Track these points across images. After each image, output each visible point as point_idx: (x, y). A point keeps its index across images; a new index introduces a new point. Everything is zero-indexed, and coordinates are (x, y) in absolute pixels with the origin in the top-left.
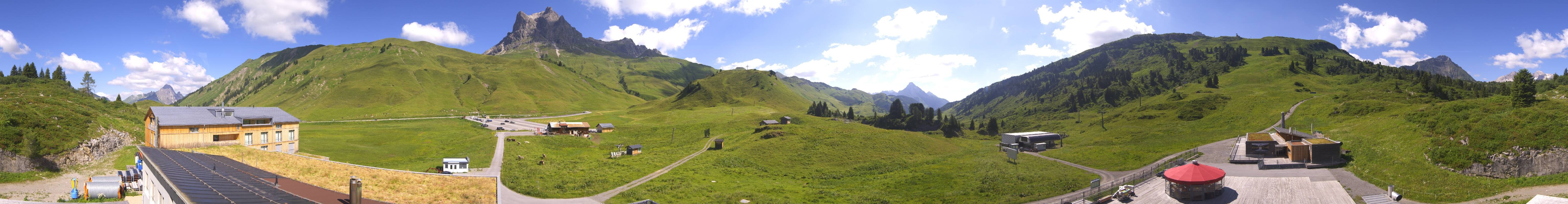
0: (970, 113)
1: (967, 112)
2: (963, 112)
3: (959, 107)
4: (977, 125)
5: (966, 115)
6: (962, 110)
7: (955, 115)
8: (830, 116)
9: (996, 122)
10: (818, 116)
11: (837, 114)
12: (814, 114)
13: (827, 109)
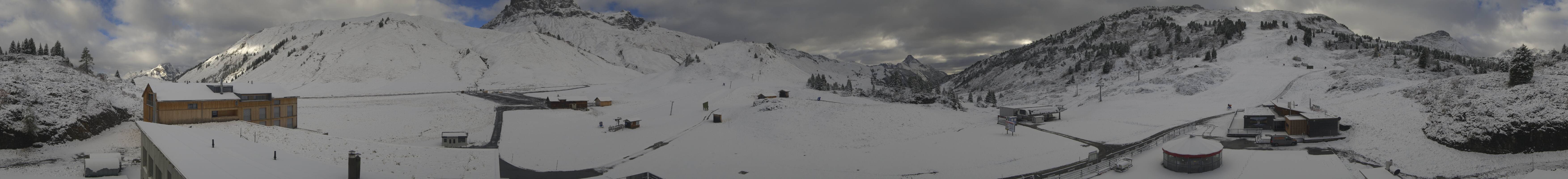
0: (968, 86)
1: (965, 85)
2: (962, 84)
3: (957, 80)
4: (975, 99)
5: (965, 88)
6: (960, 83)
7: (953, 88)
8: (828, 89)
9: (994, 95)
10: (817, 89)
11: (835, 87)
12: (812, 87)
13: (826, 81)
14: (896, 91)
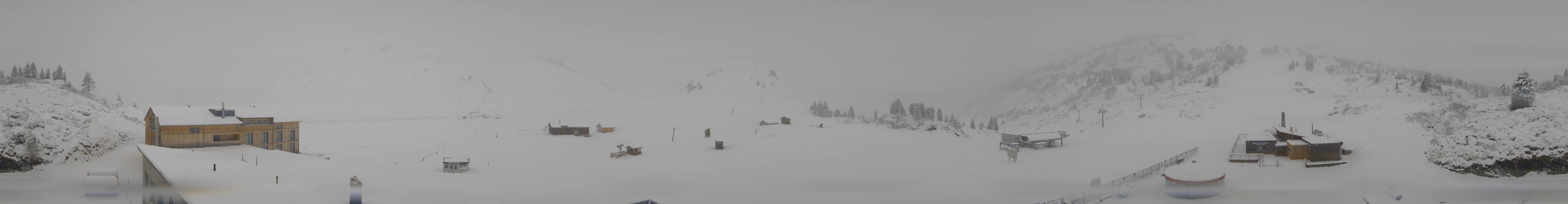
4: (977, 126)
8: (830, 116)
9: (996, 122)
10: (818, 116)
11: (837, 114)
12: (814, 113)
13: (828, 109)
14: (898, 118)
